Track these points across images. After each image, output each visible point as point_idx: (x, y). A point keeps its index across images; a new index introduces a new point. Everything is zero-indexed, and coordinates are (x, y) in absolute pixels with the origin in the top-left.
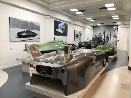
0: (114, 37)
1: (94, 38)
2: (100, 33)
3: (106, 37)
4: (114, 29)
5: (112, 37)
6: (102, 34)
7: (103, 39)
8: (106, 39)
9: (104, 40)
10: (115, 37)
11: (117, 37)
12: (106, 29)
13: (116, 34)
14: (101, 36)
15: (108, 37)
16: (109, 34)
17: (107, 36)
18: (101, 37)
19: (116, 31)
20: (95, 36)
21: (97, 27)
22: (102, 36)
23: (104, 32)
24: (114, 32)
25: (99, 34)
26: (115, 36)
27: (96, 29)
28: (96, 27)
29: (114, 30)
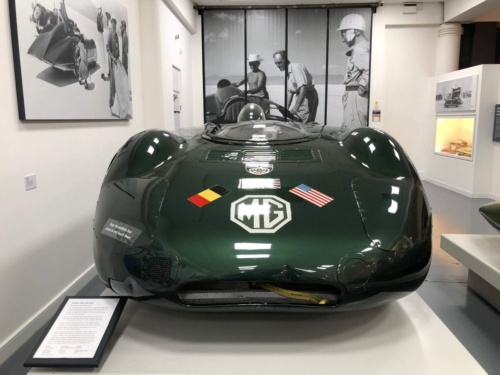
0: (348, 88)
1: (212, 97)
2: (255, 65)
3: (298, 92)
4: (350, 36)
5: (337, 90)
6: (270, 68)
7: (279, 108)
8: (301, 103)
9: (284, 110)
10: (355, 88)
11: (366, 93)
12: (294, 32)
13: (361, 72)
14: (263, 87)
15: (310, 94)
16: (318, 71)
17: (301, 81)
18: (260, 95)
19: (359, 48)
20: (223, 84)
21: (232, 17)
22: (269, 88)
23: (285, 54)
24: (349, 54)
25: (249, 70)
26: (353, 83)
27: (225, 34)
28: (222, 15)
29: (352, 43)
